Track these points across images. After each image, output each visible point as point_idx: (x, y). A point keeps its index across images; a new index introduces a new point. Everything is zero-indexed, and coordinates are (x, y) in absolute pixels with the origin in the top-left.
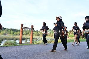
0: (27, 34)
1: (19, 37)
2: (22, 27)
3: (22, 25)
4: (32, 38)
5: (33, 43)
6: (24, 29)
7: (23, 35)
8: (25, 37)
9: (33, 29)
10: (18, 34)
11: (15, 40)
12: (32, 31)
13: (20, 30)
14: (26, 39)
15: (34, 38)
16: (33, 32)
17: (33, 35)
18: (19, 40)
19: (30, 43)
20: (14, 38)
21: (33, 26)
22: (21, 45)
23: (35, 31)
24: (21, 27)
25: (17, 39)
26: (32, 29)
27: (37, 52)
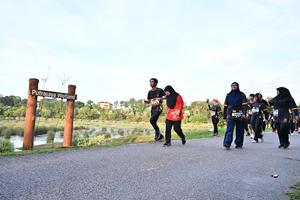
0: (52, 115)
1: (22, 124)
2: (34, 91)
3: (34, 83)
4: (72, 129)
5: (73, 144)
6: (39, 98)
7: (38, 119)
8: (48, 125)
9: (73, 97)
10: (19, 115)
11: (8, 138)
12: (70, 103)
13: (25, 101)
14: (49, 132)
15: (77, 129)
16: (73, 106)
17: (72, 117)
18: (22, 135)
19: (62, 144)
20: (5, 128)
21: (72, 88)
22: (29, 152)
23: (81, 104)
24: (31, 90)
25: (14, 133)
26: (69, 97)
27: (85, 173)
